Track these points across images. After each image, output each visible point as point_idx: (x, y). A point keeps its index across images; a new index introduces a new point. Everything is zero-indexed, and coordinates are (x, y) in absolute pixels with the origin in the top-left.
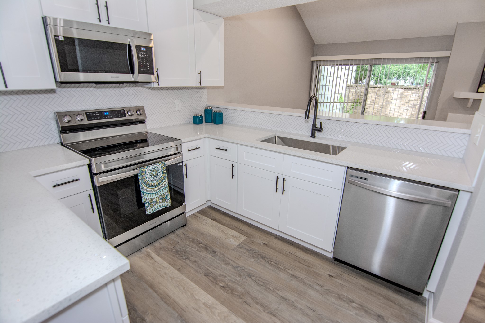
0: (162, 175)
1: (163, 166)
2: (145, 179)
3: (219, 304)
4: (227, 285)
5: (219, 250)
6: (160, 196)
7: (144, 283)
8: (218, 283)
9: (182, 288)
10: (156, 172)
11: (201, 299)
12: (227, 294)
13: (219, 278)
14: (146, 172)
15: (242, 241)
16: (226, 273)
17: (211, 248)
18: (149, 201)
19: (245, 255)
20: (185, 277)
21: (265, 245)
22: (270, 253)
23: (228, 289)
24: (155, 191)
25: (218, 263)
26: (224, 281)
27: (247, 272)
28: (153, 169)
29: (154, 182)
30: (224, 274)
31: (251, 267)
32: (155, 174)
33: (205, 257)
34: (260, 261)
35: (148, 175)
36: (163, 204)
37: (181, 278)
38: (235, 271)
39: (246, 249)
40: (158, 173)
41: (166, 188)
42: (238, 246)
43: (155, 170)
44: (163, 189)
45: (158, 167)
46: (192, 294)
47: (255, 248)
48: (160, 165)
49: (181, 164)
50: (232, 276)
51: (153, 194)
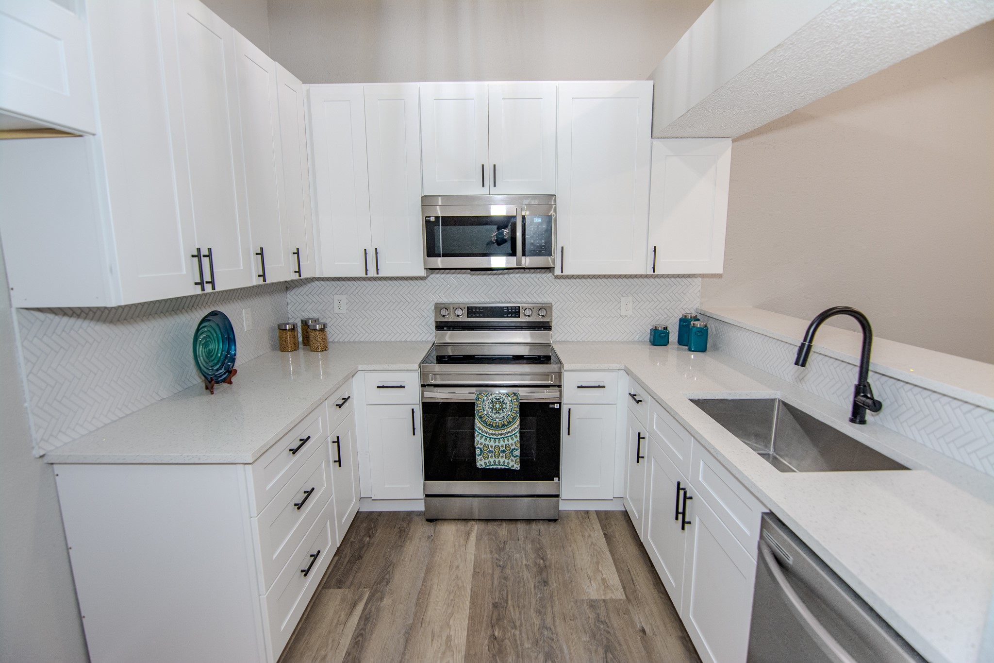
0: (509, 413)
1: (514, 400)
2: (480, 411)
3: (463, 653)
4: (503, 640)
5: (555, 584)
6: (502, 446)
7: (427, 561)
8: (496, 627)
9: (451, 598)
10: (500, 406)
11: (453, 628)
12: (488, 652)
13: (506, 622)
14: (483, 401)
15: (608, 598)
16: (521, 624)
17: (547, 576)
18: (481, 447)
19: (585, 622)
20: (470, 587)
21: (641, 634)
22: (631, 652)
23: (497, 646)
24: (496, 435)
25: (530, 603)
26: (505, 631)
27: (553, 648)
28: (496, 399)
29: (495, 420)
30: (517, 624)
31: (568, 646)
32: (499, 408)
33: (524, 582)
34: (596, 651)
35: (487, 407)
36: (506, 462)
37: (465, 585)
38: (536, 632)
39: (598, 614)
40: (504, 408)
41: (514, 436)
42: (592, 600)
43: (500, 402)
44: (508, 437)
45: (506, 398)
46: (452, 614)
47: (615, 625)
48: (509, 397)
49: (557, 406)
50: (524, 635)
51: (490, 438)
